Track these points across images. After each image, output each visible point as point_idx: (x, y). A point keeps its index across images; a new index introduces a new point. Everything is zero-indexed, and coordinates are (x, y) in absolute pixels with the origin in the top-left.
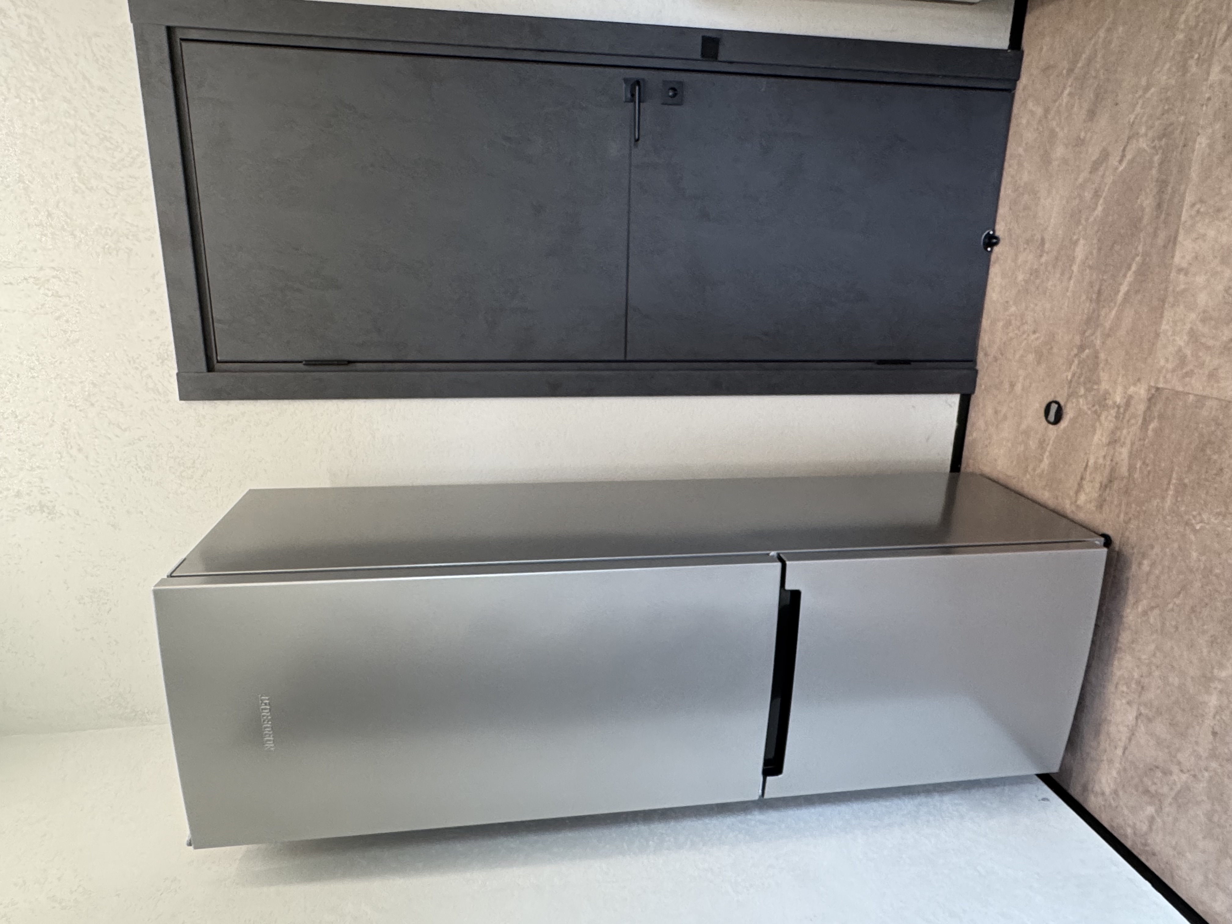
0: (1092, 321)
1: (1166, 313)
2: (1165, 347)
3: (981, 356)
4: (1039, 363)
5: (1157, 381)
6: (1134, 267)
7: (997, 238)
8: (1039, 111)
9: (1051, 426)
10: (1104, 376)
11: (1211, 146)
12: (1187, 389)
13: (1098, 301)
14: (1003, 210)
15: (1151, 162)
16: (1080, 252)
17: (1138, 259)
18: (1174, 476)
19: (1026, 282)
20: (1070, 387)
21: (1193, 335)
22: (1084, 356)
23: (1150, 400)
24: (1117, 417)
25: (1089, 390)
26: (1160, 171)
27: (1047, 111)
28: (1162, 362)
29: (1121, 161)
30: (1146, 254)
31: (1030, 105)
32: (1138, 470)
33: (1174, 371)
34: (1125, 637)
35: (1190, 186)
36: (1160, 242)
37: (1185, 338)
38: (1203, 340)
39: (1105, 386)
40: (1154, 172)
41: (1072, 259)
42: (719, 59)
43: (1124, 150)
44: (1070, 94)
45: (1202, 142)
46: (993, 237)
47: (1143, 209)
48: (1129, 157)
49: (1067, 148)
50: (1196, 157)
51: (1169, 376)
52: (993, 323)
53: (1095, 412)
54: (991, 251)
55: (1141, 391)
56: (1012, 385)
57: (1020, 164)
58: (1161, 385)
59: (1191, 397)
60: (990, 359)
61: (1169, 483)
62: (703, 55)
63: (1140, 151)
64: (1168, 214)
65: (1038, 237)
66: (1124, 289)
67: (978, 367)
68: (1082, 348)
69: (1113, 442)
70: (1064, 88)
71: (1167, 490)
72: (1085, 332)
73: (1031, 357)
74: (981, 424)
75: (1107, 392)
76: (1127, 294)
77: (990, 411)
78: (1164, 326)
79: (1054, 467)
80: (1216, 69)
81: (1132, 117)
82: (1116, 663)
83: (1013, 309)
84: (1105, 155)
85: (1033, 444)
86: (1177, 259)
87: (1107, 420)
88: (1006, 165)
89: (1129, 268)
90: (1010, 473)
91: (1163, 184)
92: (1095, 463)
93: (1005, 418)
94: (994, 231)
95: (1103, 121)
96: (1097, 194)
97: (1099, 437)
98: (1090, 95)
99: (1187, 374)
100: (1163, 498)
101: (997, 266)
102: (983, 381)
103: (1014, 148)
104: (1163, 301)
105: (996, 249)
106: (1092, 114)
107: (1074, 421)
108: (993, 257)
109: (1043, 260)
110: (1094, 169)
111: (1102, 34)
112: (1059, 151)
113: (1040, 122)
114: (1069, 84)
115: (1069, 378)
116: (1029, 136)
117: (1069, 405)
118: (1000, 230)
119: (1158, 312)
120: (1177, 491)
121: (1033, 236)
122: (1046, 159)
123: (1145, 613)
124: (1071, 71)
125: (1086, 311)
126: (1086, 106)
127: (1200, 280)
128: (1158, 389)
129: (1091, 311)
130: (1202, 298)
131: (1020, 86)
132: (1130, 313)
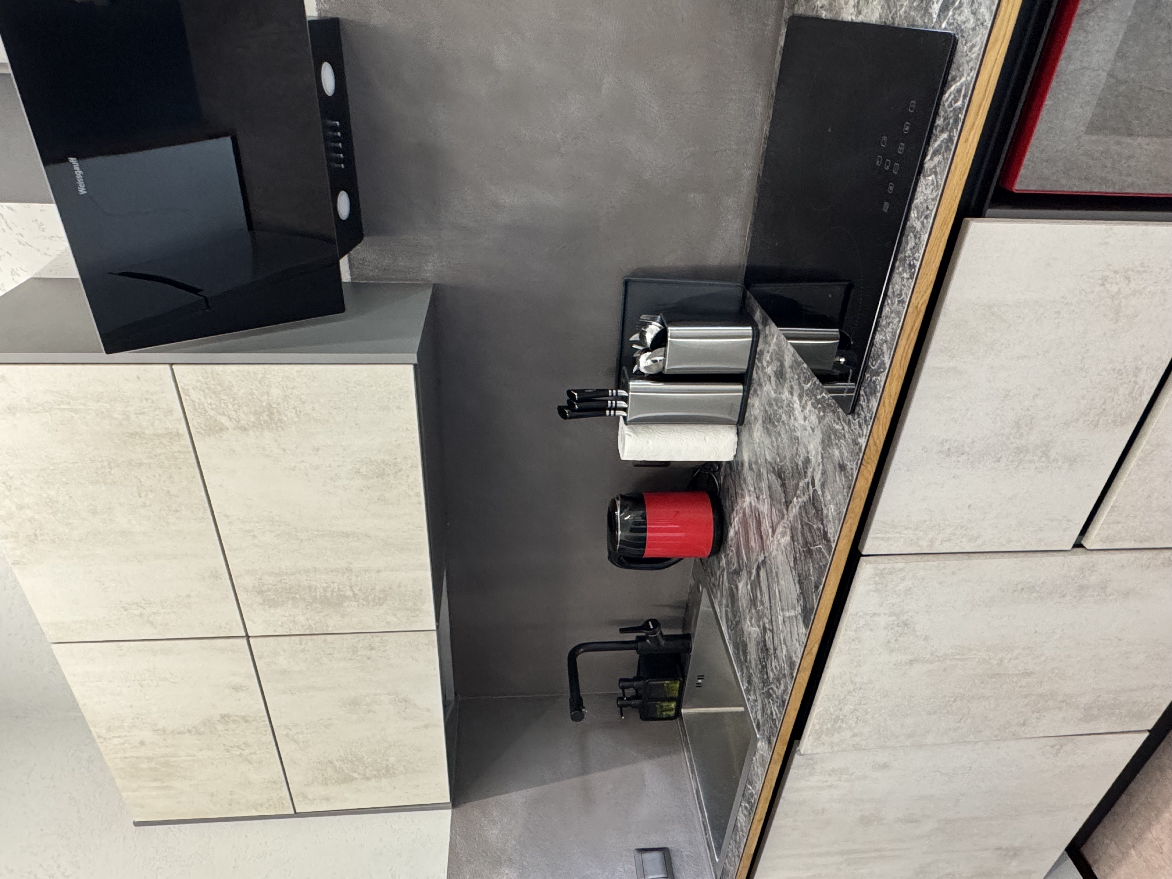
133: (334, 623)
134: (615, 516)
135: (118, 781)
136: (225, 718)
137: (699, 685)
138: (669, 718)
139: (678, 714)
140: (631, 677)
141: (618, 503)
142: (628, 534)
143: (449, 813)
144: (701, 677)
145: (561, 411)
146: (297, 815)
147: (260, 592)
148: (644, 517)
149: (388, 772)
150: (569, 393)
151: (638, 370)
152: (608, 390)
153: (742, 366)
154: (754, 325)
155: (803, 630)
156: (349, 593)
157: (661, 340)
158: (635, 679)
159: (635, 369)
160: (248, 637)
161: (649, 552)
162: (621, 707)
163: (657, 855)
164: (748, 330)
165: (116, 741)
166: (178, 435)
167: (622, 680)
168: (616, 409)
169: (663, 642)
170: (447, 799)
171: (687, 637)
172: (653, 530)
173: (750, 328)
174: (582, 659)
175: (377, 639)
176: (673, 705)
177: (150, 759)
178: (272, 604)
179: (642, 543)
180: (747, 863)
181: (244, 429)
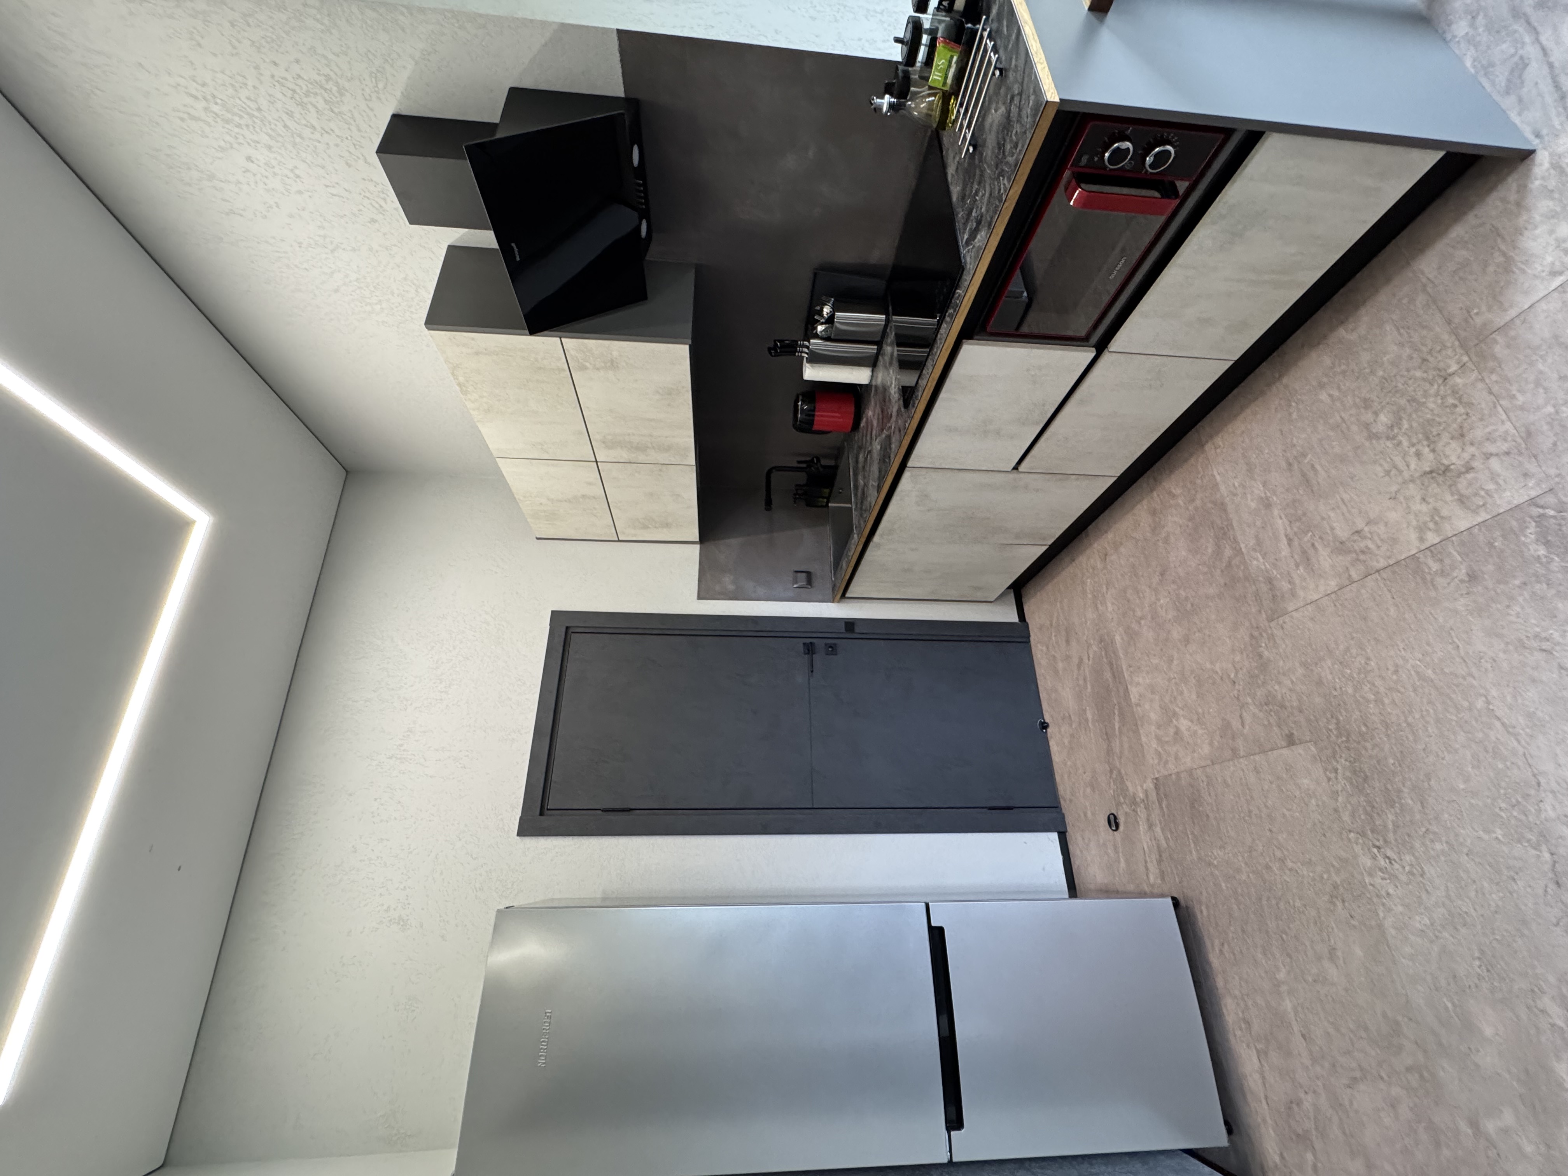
0: (1109, 752)
1: (1141, 732)
2: (1149, 752)
3: (1062, 802)
4: (1094, 792)
5: (1154, 774)
6: (1116, 712)
7: (1047, 723)
8: (1044, 648)
9: (1115, 833)
10: (1129, 784)
11: (1122, 639)
12: (1170, 772)
13: (1108, 739)
14: (1045, 706)
15: (1101, 655)
16: (1089, 715)
17: (1117, 707)
18: (1189, 833)
19: (1070, 742)
20: (1115, 800)
21: (1158, 738)
22: (1114, 776)
23: (1156, 788)
24: (1146, 808)
25: (1124, 798)
26: (1107, 658)
27: (1048, 648)
28: (1151, 761)
29: (1089, 660)
30: (1119, 703)
31: (1040, 647)
32: (1171, 839)
33: (1159, 764)
35: (1122, 661)
36: (1122, 694)
37: (1155, 741)
38: (1163, 739)
39: (1131, 789)
40: (1105, 660)
41: (1087, 720)
42: (856, 632)
43: (1088, 654)
44: (1056, 636)
45: (1118, 638)
46: (1045, 722)
47: (1107, 680)
48: (1091, 656)
49: (1063, 662)
50: (1118, 645)
51: (1158, 768)
52: (1062, 776)
53: (1134, 810)
54: (1046, 731)
55: (1149, 785)
56: (1085, 815)
57: (1045, 678)
58: (1157, 776)
59: (1173, 776)
60: (1068, 802)
61: (1189, 841)
62: (846, 630)
63: (1095, 652)
64: (1119, 679)
65: (1067, 714)
66: (1117, 727)
67: (1064, 811)
68: (1111, 772)
69: (1151, 826)
70: (1051, 633)
71: (1189, 845)
72: (1109, 761)
73: (1088, 790)
74: (1078, 852)
75: (1134, 794)
76: (1119, 728)
77: (1080, 839)
78: (1143, 739)
79: (1127, 862)
80: (1109, 605)
81: (1085, 638)
83: (1069, 763)
84: (1081, 660)
85: (1110, 851)
86: (1133, 700)
87: (1142, 813)
88: (1038, 681)
89: (1114, 714)
90: (1106, 881)
91: (1111, 664)
92: (1148, 847)
93: (1090, 840)
94: (1044, 719)
95: (1074, 643)
96: (1085, 680)
97: (1143, 826)
98: (1064, 633)
99: (1166, 763)
100: (1191, 852)
101: (1052, 740)
102: (1069, 820)
103: (1040, 671)
104: (1136, 725)
105: (1049, 730)
106: (1068, 642)
107: (1125, 822)
108: (1049, 735)
109: (1074, 726)
110: (1079, 668)
111: (1058, 604)
112: (1060, 665)
113: (1046, 653)
114: (1053, 631)
115: (1113, 795)
116: (1044, 662)
117: (1119, 813)
118: (1048, 719)
119: (1136, 732)
120: (1195, 843)
121: (1064, 714)
122: (1056, 672)
123: (1220, 951)
124: (1051, 625)
125: (1105, 748)
126: (1064, 639)
127: (1147, 706)
128: (1156, 779)
129: (1107, 746)
130: (1153, 716)
131: (1032, 639)
132: (1125, 739)
133: (642, 458)
134: (798, 406)
135: (529, 520)
136: (584, 496)
137: (840, 493)
138: (822, 506)
139: (827, 506)
140: (802, 484)
141: (801, 398)
142: (804, 417)
143: (698, 547)
144: (841, 489)
145: (770, 349)
146: (619, 541)
147: (604, 442)
148: (815, 407)
149: (667, 525)
150: (775, 341)
151: (816, 333)
152: (797, 341)
153: (878, 339)
154: (887, 314)
155: (876, 494)
156: (650, 445)
157: (830, 320)
158: (804, 485)
159: (814, 332)
160: (597, 462)
161: (815, 427)
162: (795, 499)
163: (804, 575)
164: (883, 317)
165: (528, 502)
166: (564, 370)
167: (797, 485)
168: (802, 352)
169: (821, 469)
170: (698, 540)
171: (836, 467)
172: (818, 416)
173: (884, 316)
174: (775, 475)
175: (664, 467)
176: (825, 500)
177: (545, 511)
178: (608, 447)
179: (811, 423)
180: (844, 583)
181: (598, 369)
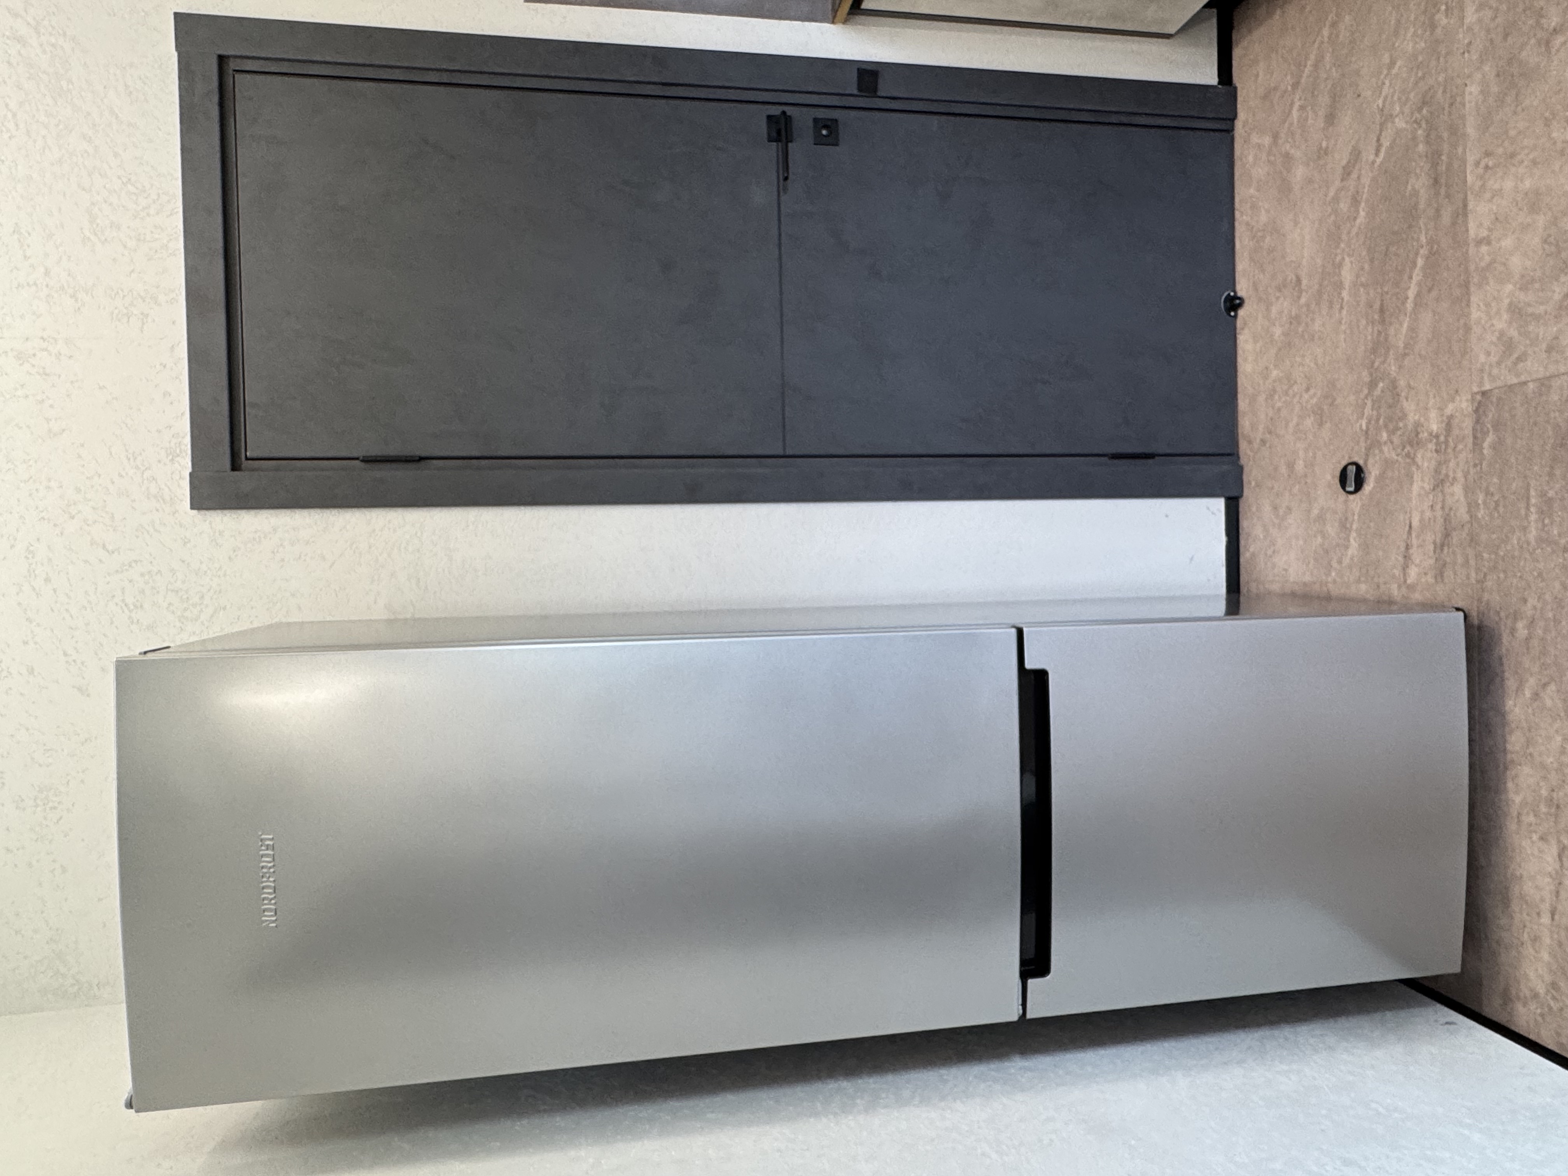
0: (1379, 346)
1: (1474, 299)
2: (1480, 339)
3: (1243, 446)
4: (1321, 424)
5: (1481, 384)
6: (1420, 262)
7: (1239, 298)
8: (1267, 140)
9: (1351, 497)
10: (1409, 406)
11: (1484, 91)
12: (1523, 378)
13: (1383, 321)
14: (1242, 266)
15: (1414, 138)
16: (1347, 275)
17: (1422, 251)
18: (1533, 493)
19: (1285, 334)
20: (1367, 438)
21: (1515, 309)
22: (1377, 392)
23: (1476, 411)
24: (1437, 451)
25: (1392, 432)
26: (1428, 143)
27: (1276, 137)
28: (1482, 358)
29: (1378, 153)
30: (1431, 242)
31: (1255, 139)
32: (1482, 506)
33: (1499, 363)
34: (1515, 742)
35: (1469, 144)
36: (1446, 218)
37: (1505, 316)
38: (1530, 310)
39: (1412, 417)
40: (1421, 148)
41: (1340, 286)
42: (879, 94)
43: (1378, 140)
44: (1302, 108)
45: (1473, 89)
46: (1236, 297)
47: (1415, 193)
48: (1386, 143)
49: (1308, 165)
50: (1469, 109)
51: (1495, 371)
52: (1253, 399)
53: (1408, 455)
54: (1236, 316)
55: (1464, 404)
56: (1291, 466)
57: (1254, 207)
58: (1487, 387)
59: (1531, 385)
60: (1256, 445)
61: (1528, 508)
62: (860, 89)
63: (1398, 132)
64: (1448, 186)
65: (1292, 277)
66: (1411, 293)
67: (1243, 461)
68: (1373, 385)
69: (1440, 483)
70: (1292, 104)
71: (1527, 515)
72: (1373, 363)
73: (1309, 422)
74: (1258, 531)
75: (1417, 425)
76: (1418, 295)
77: (1267, 508)
78: (1475, 314)
79: (1365, 547)
80: (1470, 10)
81: (1380, 102)
82: (1510, 785)
83: (1275, 373)
84: (1356, 154)
85: (1332, 530)
86: (1472, 233)
87: (1426, 459)
88: (1237, 214)
89: (1414, 264)
90: (1307, 578)
91: (1435, 155)
92: (1421, 520)
93: (1289, 509)
94: (1235, 292)
95: (1346, 119)
96: (1355, 201)
97: (1420, 484)
98: (1324, 100)
99: (1519, 359)
100: (1525, 529)
101: (1246, 331)
102: (1252, 475)
103: (1243, 192)
104: (1466, 285)
105: (1241, 312)
106: (1331, 119)
107: (1380, 478)
108: (1239, 321)
109: (1303, 300)
110: (1346, 175)
111: (1326, 32)
112: (1299, 172)
113: (1269, 153)
114: (1298, 97)
115: (1364, 427)
116: (1260, 172)
117: (1371, 461)
118: (1242, 288)
119: (1463, 300)
120: (1541, 512)
121: (1285, 278)
122: (1285, 188)
123: (1536, 696)
124: (1295, 85)
125: (1369, 338)
126: (1322, 113)
127: (1507, 243)
128: (1484, 393)
129: (1375, 335)
130: (1516, 263)
131: (1239, 124)
132: (1426, 318)
